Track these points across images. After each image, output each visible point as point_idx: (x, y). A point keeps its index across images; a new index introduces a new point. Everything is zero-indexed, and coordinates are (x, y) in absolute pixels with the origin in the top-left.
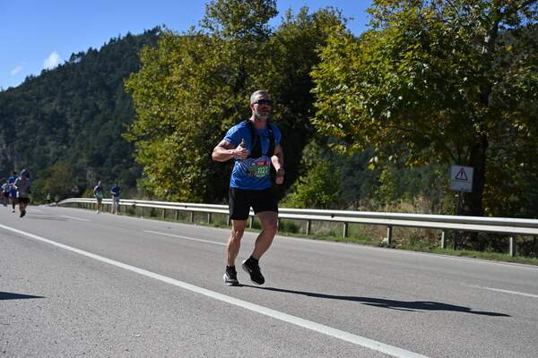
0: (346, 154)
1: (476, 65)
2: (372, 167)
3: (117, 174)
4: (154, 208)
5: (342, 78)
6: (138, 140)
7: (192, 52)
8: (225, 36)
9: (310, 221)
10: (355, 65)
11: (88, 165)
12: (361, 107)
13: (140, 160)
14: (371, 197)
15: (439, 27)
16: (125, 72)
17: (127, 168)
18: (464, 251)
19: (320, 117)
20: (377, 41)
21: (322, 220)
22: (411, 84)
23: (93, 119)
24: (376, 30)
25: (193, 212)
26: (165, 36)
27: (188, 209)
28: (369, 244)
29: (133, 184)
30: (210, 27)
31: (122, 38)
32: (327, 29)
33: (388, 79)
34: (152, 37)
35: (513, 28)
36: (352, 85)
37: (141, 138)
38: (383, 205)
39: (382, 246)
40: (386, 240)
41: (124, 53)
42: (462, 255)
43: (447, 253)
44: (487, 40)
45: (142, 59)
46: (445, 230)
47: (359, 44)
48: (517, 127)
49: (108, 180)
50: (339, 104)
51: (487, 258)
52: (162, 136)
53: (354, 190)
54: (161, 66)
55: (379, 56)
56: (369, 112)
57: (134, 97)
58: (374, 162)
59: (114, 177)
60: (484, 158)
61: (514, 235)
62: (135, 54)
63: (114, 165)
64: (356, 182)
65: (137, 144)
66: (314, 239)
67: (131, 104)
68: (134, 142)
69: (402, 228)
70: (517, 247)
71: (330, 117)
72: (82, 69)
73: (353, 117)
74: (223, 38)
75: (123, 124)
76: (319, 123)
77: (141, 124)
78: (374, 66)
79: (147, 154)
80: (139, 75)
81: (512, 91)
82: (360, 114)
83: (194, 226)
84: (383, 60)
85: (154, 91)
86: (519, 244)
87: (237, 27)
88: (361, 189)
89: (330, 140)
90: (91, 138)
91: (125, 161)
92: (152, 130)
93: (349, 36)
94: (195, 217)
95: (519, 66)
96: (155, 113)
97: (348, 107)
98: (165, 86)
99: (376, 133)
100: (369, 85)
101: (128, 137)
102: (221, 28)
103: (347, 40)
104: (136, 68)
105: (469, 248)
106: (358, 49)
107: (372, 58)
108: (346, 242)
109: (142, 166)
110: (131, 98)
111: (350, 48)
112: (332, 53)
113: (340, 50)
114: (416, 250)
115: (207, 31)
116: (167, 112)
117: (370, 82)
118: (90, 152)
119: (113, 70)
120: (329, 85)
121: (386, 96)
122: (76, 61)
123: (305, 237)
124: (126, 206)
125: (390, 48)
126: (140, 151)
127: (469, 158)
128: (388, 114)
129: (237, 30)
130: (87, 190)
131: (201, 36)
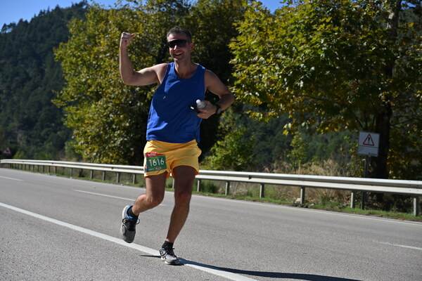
0: (262, 120)
1: (382, 39)
2: (286, 133)
3: (46, 137)
4: (82, 169)
5: (259, 50)
6: (67, 106)
7: (119, 24)
8: (148, 9)
9: (229, 182)
10: (271, 39)
11: (20, 128)
12: (276, 77)
13: (69, 124)
14: (283, 160)
15: (348, 4)
16: (54, 42)
17: (56, 132)
18: (372, 211)
20: (292, 17)
21: (239, 182)
22: (322, 55)
23: (23, 86)
24: (290, 6)
25: (120, 173)
26: (92, 8)
27: (114, 170)
28: (284, 204)
29: (62, 147)
30: (135, 2)
31: (51, 11)
32: (244, 5)
33: (302, 51)
34: (79, 10)
35: (414, 6)
36: (269, 57)
37: (70, 104)
38: (296, 168)
39: (296, 205)
40: (299, 200)
41: (52, 24)
42: (370, 214)
43: (356, 213)
44: (391, 17)
45: (71, 30)
46: (354, 191)
47: (274, 19)
48: (419, 97)
49: (38, 142)
50: (256, 74)
51: (393, 217)
52: (89, 102)
53: (266, 154)
54: (89, 37)
55: (292, 30)
56: (284, 82)
57: (63, 64)
58: (288, 128)
59: (43, 140)
60: (388, 125)
61: (417, 196)
62: (63, 25)
63: (43, 129)
64: (268, 146)
65: (67, 109)
66: (233, 199)
67: (60, 71)
68: (62, 107)
69: (313, 190)
70: (419, 207)
71: (247, 86)
72: (14, 39)
73: (269, 86)
74: (146, 12)
75: (53, 91)
76: (238, 91)
77: (70, 90)
78: (289, 40)
79: (76, 119)
80: (68, 44)
81: (414, 63)
82: (276, 85)
83: (121, 186)
84: (297, 34)
85: (82, 60)
86: (421, 205)
87: (160, 1)
88: (273, 153)
89: (244, 108)
90: (21, 103)
91: (53, 125)
92: (79, 96)
93: (264, 12)
94: (121, 178)
96: (84, 80)
97: (264, 77)
98: (92, 56)
99: (289, 101)
100: (284, 57)
101: (58, 103)
102: (145, 2)
103: (263, 15)
104: (65, 38)
105: (376, 208)
106: (273, 24)
107: (287, 32)
108: (263, 202)
109: (71, 130)
110: (60, 66)
111: (266, 22)
112: (249, 27)
113: (257, 24)
114: (327, 210)
115: (132, 5)
116: (94, 80)
117: (284, 54)
118: (21, 116)
119: (42, 40)
120: (247, 56)
121: (299, 67)
122: (7, 32)
123: (224, 197)
124: (56, 167)
125: (303, 23)
126: (69, 116)
127: (375, 124)
128: (301, 84)
129: (160, 5)
130: (18, 152)
131: (127, 9)
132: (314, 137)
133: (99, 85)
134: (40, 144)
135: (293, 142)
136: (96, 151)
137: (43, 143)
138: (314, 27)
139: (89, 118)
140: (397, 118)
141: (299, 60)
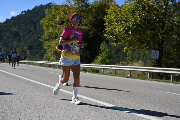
0: (116, 46)
1: (161, 16)
2: (124, 51)
3: (37, 52)
4: (50, 64)
5: (115, 20)
6: (44, 41)
7: (64, 11)
8: (74, 5)
9: (103, 69)
10: (119, 16)
11: (27, 49)
12: (121, 30)
13: (45, 48)
14: (124, 61)
15: (148, 3)
16: (40, 18)
17: (41, 50)
18: (156, 79)
19: (107, 34)
20: (127, 8)
21: (107, 69)
22: (138, 22)
23: (29, 34)
24: (127, 4)
26: (54, 5)
28: (123, 77)
29: (42, 56)
30: (70, 2)
31: (39, 6)
32: (110, 3)
33: (131, 20)
34: (49, 6)
35: (173, 3)
36: (118, 23)
37: (46, 40)
38: (128, 64)
39: (128, 77)
40: (129, 75)
41: (39, 11)
42: (155, 81)
43: (150, 80)
44: (164, 7)
45: (46, 13)
46: (149, 72)
47: (120, 9)
48: (174, 37)
49: (34, 54)
50: (114, 29)
51: (163, 82)
52: (53, 39)
53: (118, 58)
54: (53, 16)
55: (127, 13)
56: (124, 32)
57: (43, 26)
58: (125, 49)
59: (36, 53)
60: (163, 48)
61: (173, 74)
62: (43, 11)
63: (36, 49)
64: (118, 56)
65: (44, 42)
67: (42, 28)
68: (43, 41)
69: (134, 72)
70: (174, 78)
71: (110, 33)
72: (25, 16)
73: (118, 34)
74: (74, 6)
75: (39, 36)
76: (107, 35)
77: (46, 35)
78: (126, 16)
79: (47, 46)
80: (45, 18)
81: (173, 25)
82: (121, 33)
84: (129, 14)
85: (50, 24)
86: (174, 77)
87: (79, 2)
88: (120, 58)
89: (109, 41)
90: (28, 40)
91: (40, 48)
92: (49, 37)
93: (117, 6)
95: (175, 16)
96: (51, 31)
97: (117, 30)
98: (54, 23)
99: (126, 39)
100: (124, 23)
101: (41, 40)
102: (73, 3)
103: (116, 7)
104: (44, 16)
105: (157, 78)
106: (120, 10)
107: (125, 13)
108: (115, 76)
109: (46, 50)
111: (118, 10)
112: (111, 12)
113: (114, 10)
114: (139, 79)
115: (68, 3)
116: (55, 31)
117: (124, 22)
118: (28, 45)
119: (36, 17)
120: (111, 22)
121: (130, 26)
122: (23, 14)
123: (102, 74)
124: (41, 63)
125: (131, 10)
126: (45, 45)
127: (158, 47)
128: (131, 33)
129: (79, 3)
130: (27, 58)
131: (67, 5)
132: (135, 52)
133: (56, 33)
134: (35, 55)
135: (127, 54)
136: (55, 57)
137: (36, 54)
138: (136, 12)
139: (53, 45)
140: (166, 45)
141: (130, 24)
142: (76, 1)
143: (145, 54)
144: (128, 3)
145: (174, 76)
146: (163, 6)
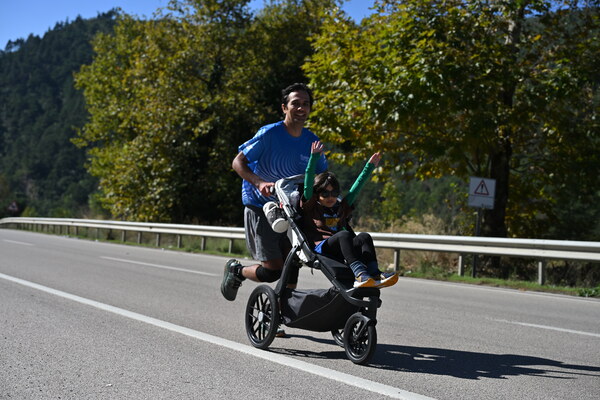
0: (345, 163)
1: (499, 57)
2: (375, 179)
3: (64, 188)
4: (111, 230)
5: (341, 72)
6: (90, 147)
7: (159, 40)
8: (197, 20)
10: (357, 57)
11: (30, 176)
12: (364, 107)
13: (93, 171)
15: (455, 12)
16: (74, 64)
17: (77, 181)
18: (484, 279)
19: (314, 120)
20: (383, 29)
22: (423, 79)
23: (34, 121)
24: (381, 14)
25: (160, 234)
26: (123, 20)
27: (153, 230)
29: (83, 201)
30: (180, 10)
31: (70, 22)
32: (321, 14)
33: (396, 74)
34: (107, 21)
35: (541, 14)
36: (354, 81)
37: (95, 144)
38: (388, 226)
40: (392, 266)
41: (72, 40)
42: (483, 283)
43: (465, 282)
44: (510, 28)
45: (96, 48)
46: (463, 254)
47: (360, 32)
48: (547, 132)
49: (52, 195)
50: (337, 103)
51: (512, 287)
52: (120, 142)
54: (119, 57)
55: (383, 47)
56: (373, 113)
57: (85, 94)
58: (378, 173)
59: (60, 192)
60: (507, 168)
61: (544, 260)
62: (87, 42)
63: (60, 176)
65: (90, 152)
67: (82, 102)
68: (84, 148)
69: (410, 252)
70: (546, 274)
71: (326, 118)
72: (21, 60)
73: (353, 120)
74: (195, 23)
75: (73, 127)
76: (313, 126)
77: (94, 127)
78: (379, 59)
79: (102, 164)
80: (91, 67)
81: (541, 89)
82: (362, 116)
83: (161, 251)
84: (390, 51)
85: (110, 87)
86: (548, 269)
87: (212, 8)
88: (359, 206)
90: (32, 144)
91: (73, 172)
92: (106, 134)
93: (347, 23)
94: (163, 240)
96: (113, 113)
97: (348, 107)
98: (124, 81)
99: (380, 137)
100: (374, 81)
101: (79, 143)
102: (192, 11)
103: (346, 27)
104: (88, 58)
105: (486, 274)
107: (377, 49)
109: (97, 179)
110: (82, 96)
111: (351, 37)
112: (328, 43)
113: (338, 39)
114: (428, 278)
115: (176, 14)
116: (128, 113)
117: (374, 77)
118: (31, 161)
119: (59, 62)
120: (326, 80)
121: (393, 94)
122: (13, 50)
124: (77, 227)
125: (398, 36)
126: (94, 161)
127: (490, 168)
128: (396, 116)
129: (212, 14)
130: (28, 208)
131: (169, 21)
132: (412, 185)
133: (134, 118)
134: (56, 197)
135: (385, 191)
136: (129, 205)
137: (60, 195)
138: (412, 42)
139: (121, 162)
140: (518, 159)
141: (392, 85)
142: (204, 6)
143: (447, 190)
144: (386, 14)
145: (549, 265)
146: (507, 25)
